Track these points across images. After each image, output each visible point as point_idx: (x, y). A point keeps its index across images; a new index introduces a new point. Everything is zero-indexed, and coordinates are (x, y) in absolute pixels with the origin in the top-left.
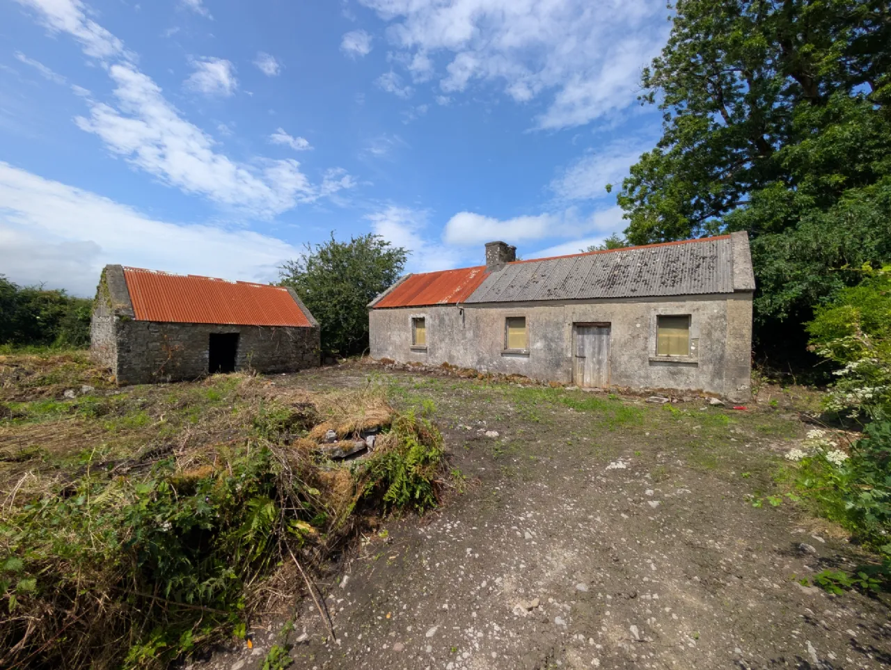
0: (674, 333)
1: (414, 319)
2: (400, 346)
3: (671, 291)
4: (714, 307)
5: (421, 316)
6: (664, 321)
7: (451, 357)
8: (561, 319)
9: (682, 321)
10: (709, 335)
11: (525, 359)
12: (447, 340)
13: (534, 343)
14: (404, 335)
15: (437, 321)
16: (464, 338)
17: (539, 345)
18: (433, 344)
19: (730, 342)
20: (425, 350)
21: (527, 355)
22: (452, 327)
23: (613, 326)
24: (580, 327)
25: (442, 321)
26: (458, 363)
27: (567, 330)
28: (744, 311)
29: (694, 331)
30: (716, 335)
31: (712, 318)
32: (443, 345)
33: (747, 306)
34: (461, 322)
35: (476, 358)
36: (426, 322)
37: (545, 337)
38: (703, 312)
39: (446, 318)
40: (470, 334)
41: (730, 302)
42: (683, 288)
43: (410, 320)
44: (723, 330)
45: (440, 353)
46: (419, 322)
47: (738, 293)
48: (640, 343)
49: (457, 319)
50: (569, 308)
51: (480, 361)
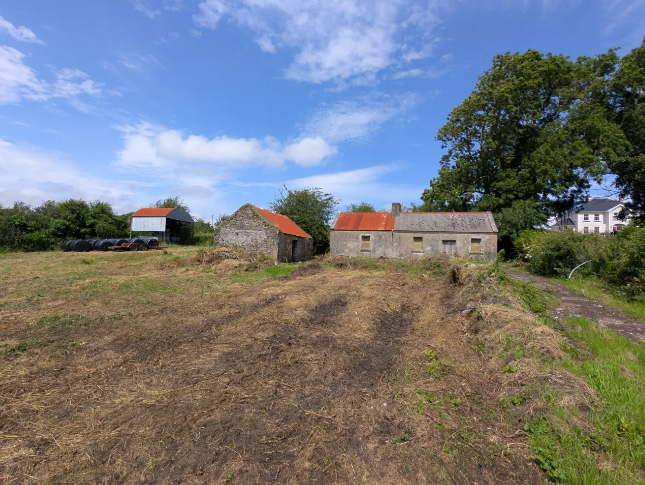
0: (476, 244)
1: (363, 237)
2: (354, 249)
3: (475, 231)
4: (487, 236)
5: (368, 235)
6: (474, 240)
7: (385, 254)
8: (438, 239)
9: (478, 241)
10: (486, 245)
11: (423, 254)
12: (383, 247)
13: (426, 247)
14: (356, 244)
15: (378, 238)
16: (392, 245)
17: (429, 248)
18: (374, 248)
19: (492, 247)
20: (370, 251)
21: (424, 252)
22: (386, 241)
23: (457, 242)
24: (445, 242)
25: (380, 237)
26: (388, 256)
27: (440, 243)
28: (495, 237)
29: (482, 244)
30: (488, 245)
31: (487, 240)
32: (380, 249)
33: (496, 236)
34: (391, 238)
35: (398, 254)
36: (371, 238)
37: (431, 245)
38: (485, 238)
39: (383, 236)
40: (395, 244)
41: (492, 235)
42: (479, 230)
43: (360, 237)
44: (490, 243)
45: (378, 252)
46: (366, 238)
47: (494, 233)
48: (466, 247)
49: (389, 237)
50: (441, 235)
51: (401, 255)
